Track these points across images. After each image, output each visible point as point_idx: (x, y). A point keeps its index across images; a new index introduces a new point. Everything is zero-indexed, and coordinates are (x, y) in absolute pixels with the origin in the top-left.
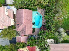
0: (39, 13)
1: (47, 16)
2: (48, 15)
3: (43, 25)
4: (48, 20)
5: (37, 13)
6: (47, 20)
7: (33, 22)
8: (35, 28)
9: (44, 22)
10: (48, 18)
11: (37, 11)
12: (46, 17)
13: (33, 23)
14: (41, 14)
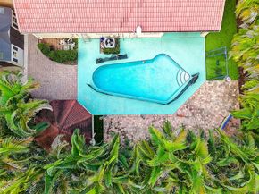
0: (193, 89)
1: (178, 154)
2: (187, 167)
3: (106, 127)
4: (139, 160)
5: (195, 79)
6: (138, 153)
7: (126, 46)
8: (80, 62)
9: (129, 129)
10: (151, 163)
11: (209, 79)
12: (168, 144)
13: (113, 50)
14: (189, 106)
